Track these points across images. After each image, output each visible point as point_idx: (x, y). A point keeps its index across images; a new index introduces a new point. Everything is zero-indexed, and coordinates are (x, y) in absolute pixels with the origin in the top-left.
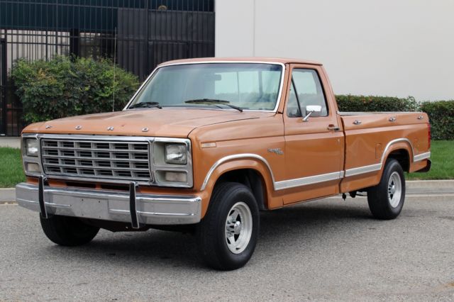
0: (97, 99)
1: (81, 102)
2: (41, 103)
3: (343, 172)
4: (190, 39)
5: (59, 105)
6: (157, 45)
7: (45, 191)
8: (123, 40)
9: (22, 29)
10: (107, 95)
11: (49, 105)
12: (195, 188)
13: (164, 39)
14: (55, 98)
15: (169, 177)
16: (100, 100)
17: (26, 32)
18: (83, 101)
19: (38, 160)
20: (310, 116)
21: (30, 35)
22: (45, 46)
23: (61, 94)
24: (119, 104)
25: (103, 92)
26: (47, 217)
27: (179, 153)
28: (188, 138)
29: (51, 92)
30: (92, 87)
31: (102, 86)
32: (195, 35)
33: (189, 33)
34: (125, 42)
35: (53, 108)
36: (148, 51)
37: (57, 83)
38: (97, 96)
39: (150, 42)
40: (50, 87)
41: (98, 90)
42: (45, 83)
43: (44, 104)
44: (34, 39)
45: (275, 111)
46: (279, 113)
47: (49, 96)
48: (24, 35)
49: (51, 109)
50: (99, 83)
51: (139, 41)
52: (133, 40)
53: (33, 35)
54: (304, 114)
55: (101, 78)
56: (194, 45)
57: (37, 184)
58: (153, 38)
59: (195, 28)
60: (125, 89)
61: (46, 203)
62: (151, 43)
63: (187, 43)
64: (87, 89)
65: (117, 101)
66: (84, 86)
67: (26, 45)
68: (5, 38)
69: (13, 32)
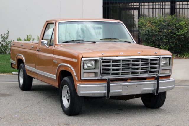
0: (175, 36)
2: (148, 38)
5: (156, 39)
10: (180, 34)
11: (151, 39)
14: (154, 35)
16: (176, 36)
18: (168, 37)
21: (147, 5)
23: (157, 34)
25: (178, 32)
29: (152, 32)
30: (172, 30)
35: (153, 40)
37: (155, 28)
38: (175, 34)
40: (152, 30)
41: (175, 31)
42: (149, 28)
43: (149, 38)
44: (149, 7)
47: (151, 35)
48: (144, 5)
49: (152, 41)
53: (148, 5)
55: (177, 25)
64: (170, 31)
65: (185, 37)
66: (169, 29)
67: (145, 10)
68: (140, 7)
69: (143, 4)
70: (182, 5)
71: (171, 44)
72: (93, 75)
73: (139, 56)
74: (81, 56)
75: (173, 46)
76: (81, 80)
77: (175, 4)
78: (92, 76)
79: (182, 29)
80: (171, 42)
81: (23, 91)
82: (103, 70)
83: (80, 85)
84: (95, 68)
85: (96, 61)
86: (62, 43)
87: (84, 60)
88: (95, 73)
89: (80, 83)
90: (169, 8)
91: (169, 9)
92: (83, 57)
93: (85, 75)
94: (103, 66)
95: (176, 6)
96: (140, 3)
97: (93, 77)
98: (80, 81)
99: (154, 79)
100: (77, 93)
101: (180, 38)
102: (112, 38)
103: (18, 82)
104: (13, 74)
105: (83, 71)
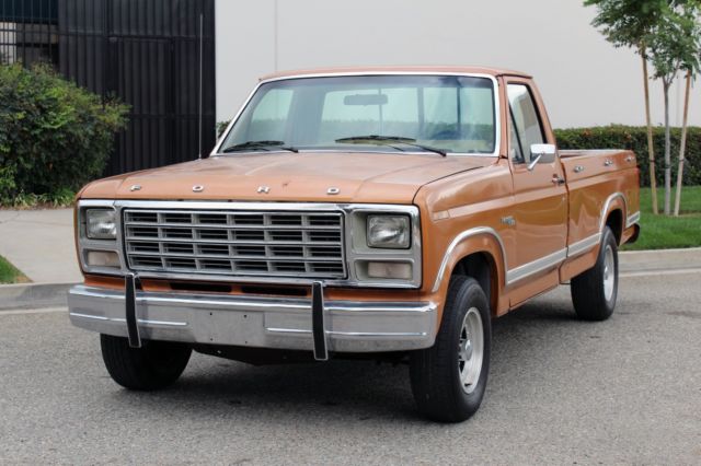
0: (37, 132)
1: (9, 138)
3: (565, 249)
4: (175, 34)
6: (123, 43)
7: (137, 299)
8: (67, 35)
10: (54, 127)
12: (423, 289)
13: (134, 33)
15: (374, 270)
16: (41, 133)
18: (13, 137)
19: (117, 247)
20: (538, 162)
24: (73, 140)
25: (46, 120)
26: (140, 345)
27: (393, 230)
28: (413, 204)
30: (28, 112)
31: (43, 111)
32: (183, 27)
34: (71, 38)
36: (109, 53)
38: (35, 127)
39: (111, 39)
41: (37, 117)
45: (497, 153)
46: (503, 157)
50: (39, 107)
51: (94, 36)
52: (76, 35)
54: (527, 158)
55: (44, 98)
56: (183, 43)
57: (124, 289)
58: (116, 31)
59: (183, 15)
60: (81, 116)
61: (139, 321)
62: (113, 40)
63: (172, 41)
64: (21, 116)
65: (69, 136)
66: (15, 110)
71: (22, 159)
73: (263, 201)
75: (29, 166)
79: (58, 110)
80: (22, 155)
90: (11, 42)
91: (13, 44)
101: (51, 141)
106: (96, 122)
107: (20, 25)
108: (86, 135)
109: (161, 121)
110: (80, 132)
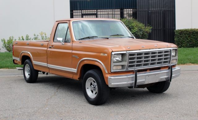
6: (152, 12)
8: (139, 11)
9: (102, 9)
13: (155, 9)
17: (103, 10)
22: (112, 15)
25: (131, 31)
32: (167, 7)
33: (165, 7)
36: (149, 15)
50: (129, 28)
51: (145, 11)
52: (141, 11)
56: (167, 11)
58: (150, 9)
59: (167, 4)
60: (139, 30)
62: (150, 11)
63: (164, 10)
67: (103, 15)
68: (97, 13)
69: (99, 10)
70: (129, 11)
72: (120, 67)
73: (156, 49)
74: (111, 51)
76: (111, 72)
77: (123, 10)
78: (119, 69)
79: (133, 29)
81: (31, 84)
82: (130, 62)
83: (111, 77)
84: (122, 60)
85: (123, 55)
86: (79, 40)
87: (114, 54)
88: (122, 66)
89: (110, 75)
91: (119, 14)
92: (113, 52)
93: (114, 68)
94: (130, 59)
95: (124, 12)
96: (97, 10)
97: (121, 69)
98: (109, 74)
99: (168, 68)
100: (108, 85)
102: (119, 34)
103: (23, 75)
104: (16, 69)
105: (113, 64)
106: (143, 31)
107: (133, 9)
108: (141, 34)
109: (162, 30)
110: (139, 34)
